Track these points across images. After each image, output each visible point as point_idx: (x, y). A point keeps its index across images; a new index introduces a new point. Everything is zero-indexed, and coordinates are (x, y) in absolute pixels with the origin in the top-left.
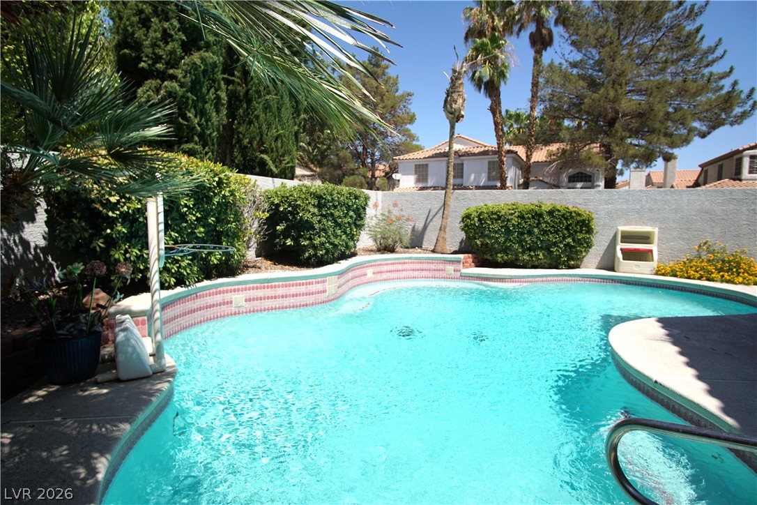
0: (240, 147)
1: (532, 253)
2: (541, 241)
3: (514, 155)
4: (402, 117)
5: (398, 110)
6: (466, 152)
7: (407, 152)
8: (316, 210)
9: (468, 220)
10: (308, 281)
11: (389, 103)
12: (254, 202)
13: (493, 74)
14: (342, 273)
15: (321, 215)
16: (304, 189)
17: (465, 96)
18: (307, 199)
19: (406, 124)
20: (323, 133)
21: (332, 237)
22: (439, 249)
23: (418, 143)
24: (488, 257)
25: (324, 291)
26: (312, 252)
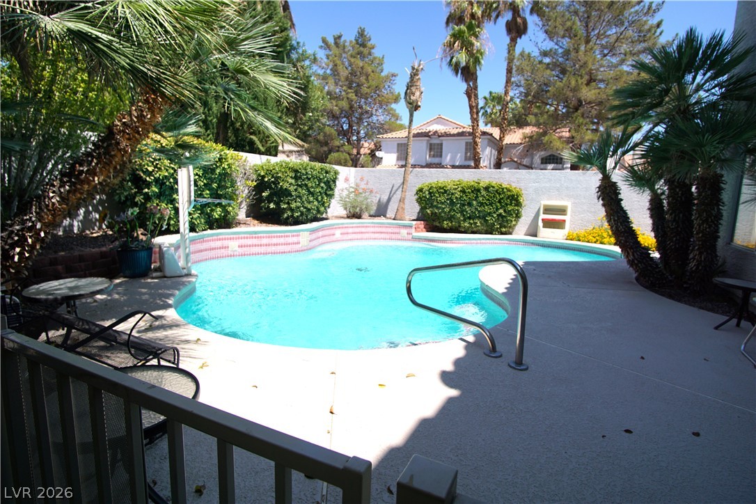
0: (233, 129)
1: (472, 221)
2: (479, 212)
3: (489, 137)
4: (387, 96)
5: (383, 90)
6: (445, 132)
7: (392, 131)
8: (293, 181)
9: (421, 193)
10: (286, 234)
11: (374, 83)
12: (245, 174)
13: (469, 61)
14: (313, 231)
15: (297, 185)
16: (284, 165)
17: (423, 89)
18: (286, 173)
19: (391, 103)
20: (304, 115)
21: (305, 202)
22: (398, 217)
23: (402, 122)
24: (437, 224)
25: (298, 243)
26: (289, 213)
